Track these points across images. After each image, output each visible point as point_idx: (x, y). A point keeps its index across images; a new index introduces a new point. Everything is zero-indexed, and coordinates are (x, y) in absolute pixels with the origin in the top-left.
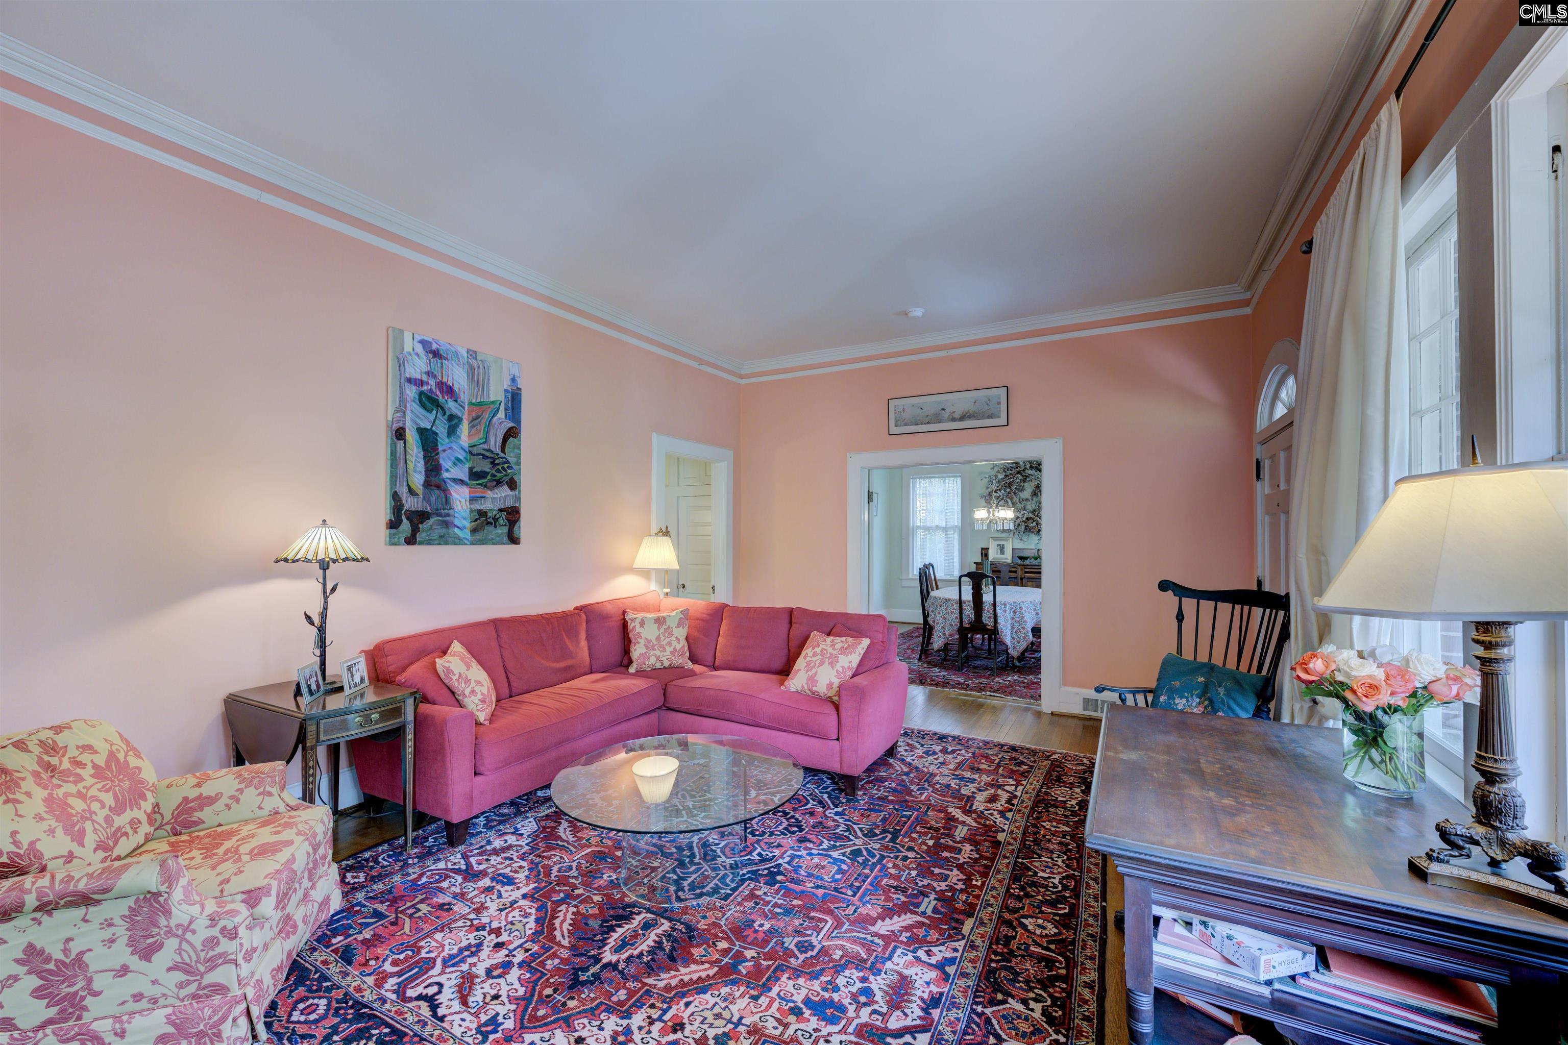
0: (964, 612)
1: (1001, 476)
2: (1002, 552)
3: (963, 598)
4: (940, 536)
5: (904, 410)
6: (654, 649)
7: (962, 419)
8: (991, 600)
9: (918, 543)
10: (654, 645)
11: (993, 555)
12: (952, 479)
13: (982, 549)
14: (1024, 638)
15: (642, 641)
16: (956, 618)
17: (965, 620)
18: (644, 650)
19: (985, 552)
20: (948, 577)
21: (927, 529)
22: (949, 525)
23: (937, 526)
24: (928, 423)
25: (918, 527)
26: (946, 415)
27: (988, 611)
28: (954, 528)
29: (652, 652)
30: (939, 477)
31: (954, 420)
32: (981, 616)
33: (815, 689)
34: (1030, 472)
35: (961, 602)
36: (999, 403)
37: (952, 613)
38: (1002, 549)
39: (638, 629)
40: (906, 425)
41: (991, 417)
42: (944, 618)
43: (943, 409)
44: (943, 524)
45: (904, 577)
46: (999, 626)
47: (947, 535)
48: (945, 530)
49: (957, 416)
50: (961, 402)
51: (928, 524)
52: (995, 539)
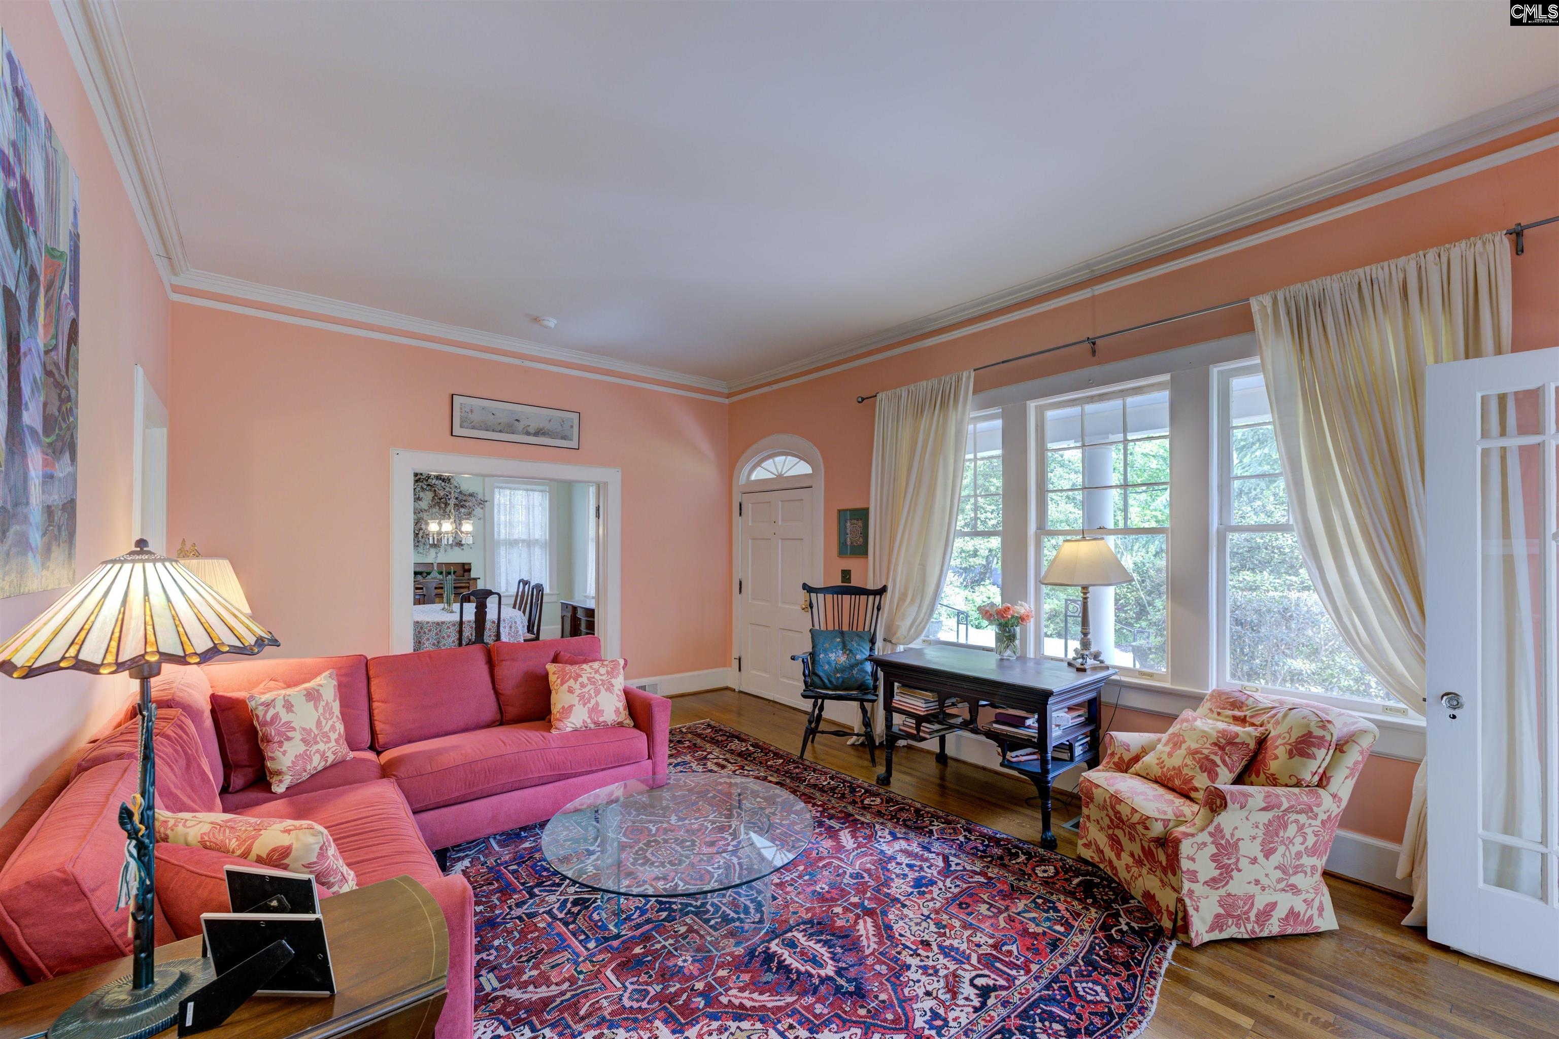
5: (472, 411)
6: (316, 743)
7: (537, 434)
8: (495, 617)
10: (316, 736)
15: (297, 735)
18: (302, 748)
24: (500, 431)
26: (520, 426)
27: (490, 629)
29: (315, 748)
31: (528, 434)
32: (483, 635)
33: (601, 719)
35: (461, 623)
36: (572, 427)
39: (285, 717)
40: (473, 428)
41: (564, 438)
43: (517, 420)
49: (532, 430)
50: (535, 417)
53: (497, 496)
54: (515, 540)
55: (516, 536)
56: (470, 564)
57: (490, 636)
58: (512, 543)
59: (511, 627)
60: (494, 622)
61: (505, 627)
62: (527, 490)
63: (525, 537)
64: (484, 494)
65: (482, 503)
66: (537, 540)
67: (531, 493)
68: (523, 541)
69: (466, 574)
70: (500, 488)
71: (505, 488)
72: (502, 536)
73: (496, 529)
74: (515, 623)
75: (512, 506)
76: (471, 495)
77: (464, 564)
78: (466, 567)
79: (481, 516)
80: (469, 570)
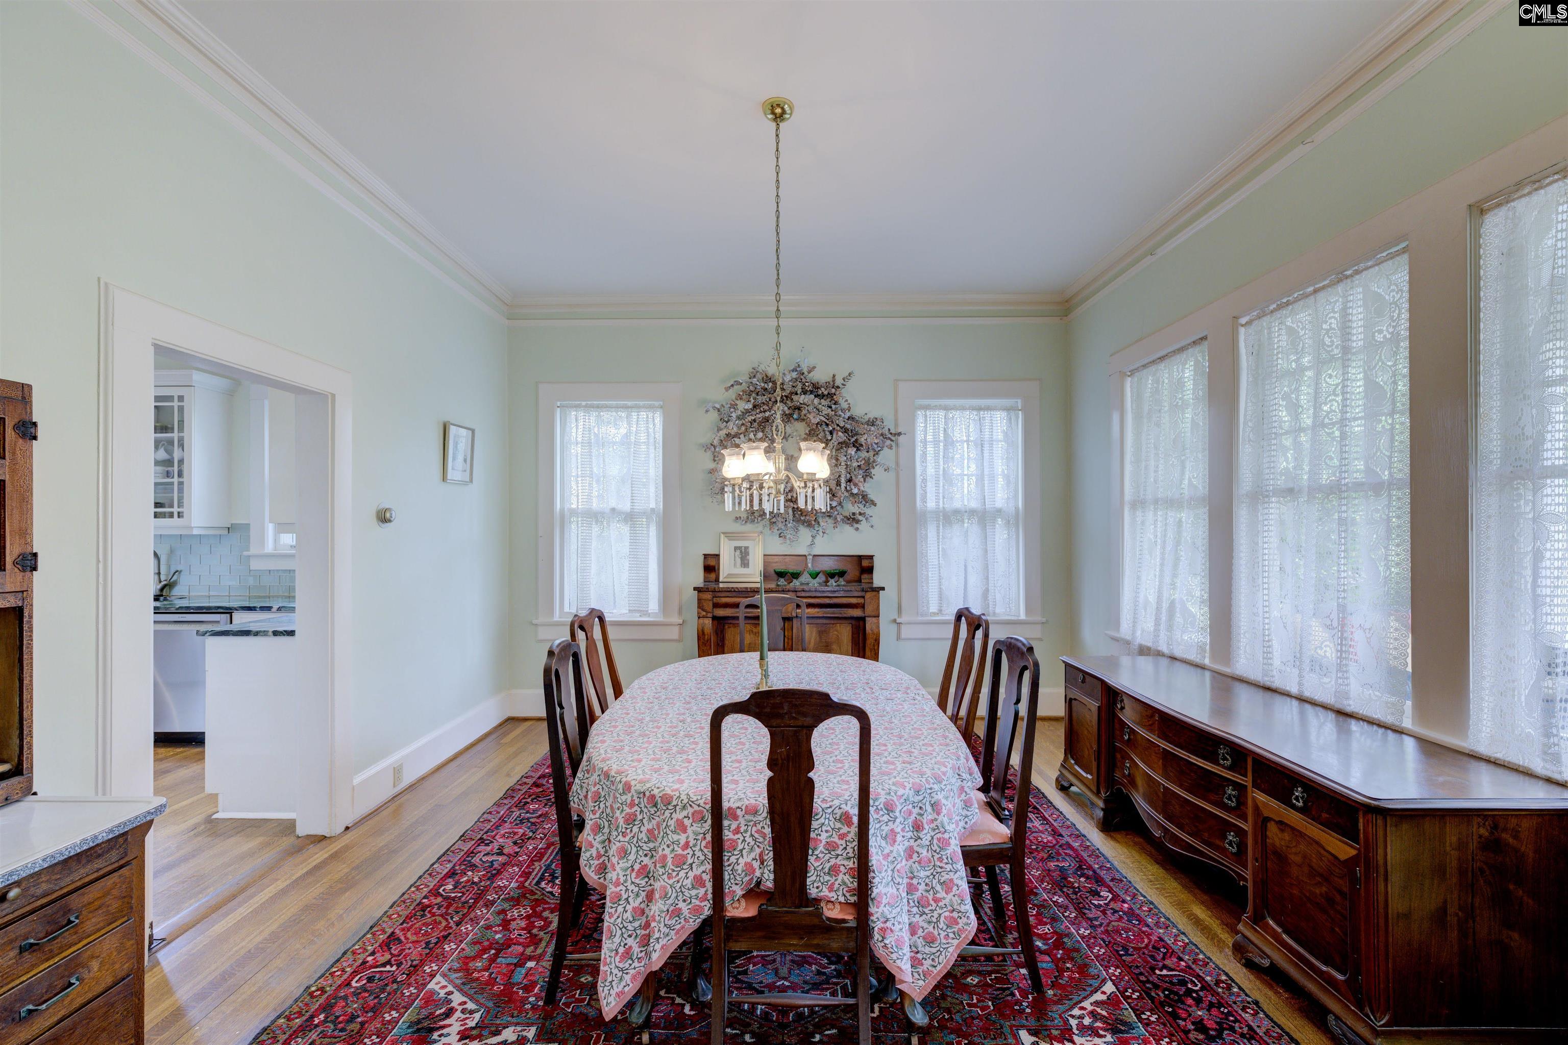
0: (730, 859)
1: (743, 406)
2: (745, 563)
3: (730, 799)
4: (619, 533)
9: (573, 547)
11: (729, 570)
12: (643, 414)
13: (706, 556)
14: (952, 922)
16: (699, 882)
17: (735, 888)
19: (711, 567)
20: (637, 618)
21: (594, 517)
22: (639, 507)
23: (613, 510)
25: (574, 512)
27: (831, 847)
28: (648, 514)
30: (617, 407)
32: (804, 869)
34: (802, 399)
37: (680, 862)
38: (744, 556)
42: (645, 873)
44: (626, 506)
45: (541, 619)
46: (877, 911)
47: (633, 528)
48: (630, 517)
51: (595, 505)
52: (730, 536)
53: (920, 420)
54: (957, 512)
55: (957, 504)
56: (871, 557)
57: (834, 870)
58: (949, 517)
59: (917, 827)
60: (845, 818)
61: (891, 837)
62: (980, 409)
63: (974, 504)
64: (896, 420)
65: (891, 437)
66: (999, 511)
67: (987, 415)
68: (972, 512)
69: (865, 577)
70: (927, 408)
71: (935, 408)
72: (931, 504)
73: (919, 491)
74: (937, 807)
75: (949, 442)
76: (872, 423)
77: (860, 558)
78: (865, 563)
79: (892, 465)
80: (870, 570)
